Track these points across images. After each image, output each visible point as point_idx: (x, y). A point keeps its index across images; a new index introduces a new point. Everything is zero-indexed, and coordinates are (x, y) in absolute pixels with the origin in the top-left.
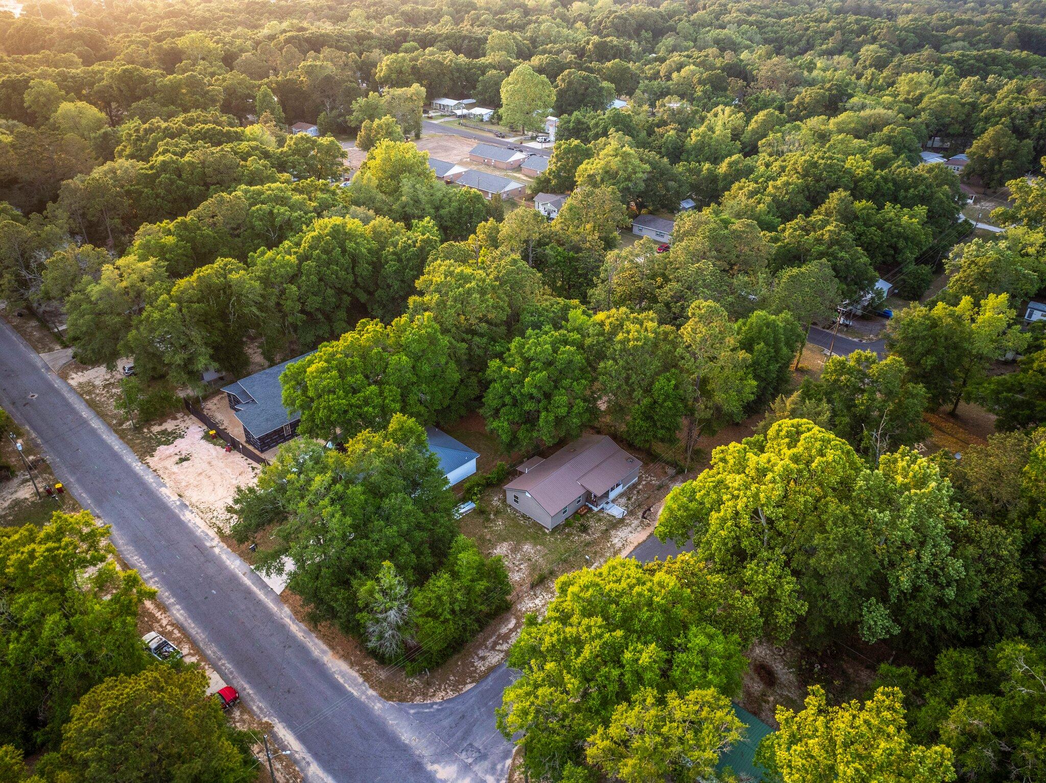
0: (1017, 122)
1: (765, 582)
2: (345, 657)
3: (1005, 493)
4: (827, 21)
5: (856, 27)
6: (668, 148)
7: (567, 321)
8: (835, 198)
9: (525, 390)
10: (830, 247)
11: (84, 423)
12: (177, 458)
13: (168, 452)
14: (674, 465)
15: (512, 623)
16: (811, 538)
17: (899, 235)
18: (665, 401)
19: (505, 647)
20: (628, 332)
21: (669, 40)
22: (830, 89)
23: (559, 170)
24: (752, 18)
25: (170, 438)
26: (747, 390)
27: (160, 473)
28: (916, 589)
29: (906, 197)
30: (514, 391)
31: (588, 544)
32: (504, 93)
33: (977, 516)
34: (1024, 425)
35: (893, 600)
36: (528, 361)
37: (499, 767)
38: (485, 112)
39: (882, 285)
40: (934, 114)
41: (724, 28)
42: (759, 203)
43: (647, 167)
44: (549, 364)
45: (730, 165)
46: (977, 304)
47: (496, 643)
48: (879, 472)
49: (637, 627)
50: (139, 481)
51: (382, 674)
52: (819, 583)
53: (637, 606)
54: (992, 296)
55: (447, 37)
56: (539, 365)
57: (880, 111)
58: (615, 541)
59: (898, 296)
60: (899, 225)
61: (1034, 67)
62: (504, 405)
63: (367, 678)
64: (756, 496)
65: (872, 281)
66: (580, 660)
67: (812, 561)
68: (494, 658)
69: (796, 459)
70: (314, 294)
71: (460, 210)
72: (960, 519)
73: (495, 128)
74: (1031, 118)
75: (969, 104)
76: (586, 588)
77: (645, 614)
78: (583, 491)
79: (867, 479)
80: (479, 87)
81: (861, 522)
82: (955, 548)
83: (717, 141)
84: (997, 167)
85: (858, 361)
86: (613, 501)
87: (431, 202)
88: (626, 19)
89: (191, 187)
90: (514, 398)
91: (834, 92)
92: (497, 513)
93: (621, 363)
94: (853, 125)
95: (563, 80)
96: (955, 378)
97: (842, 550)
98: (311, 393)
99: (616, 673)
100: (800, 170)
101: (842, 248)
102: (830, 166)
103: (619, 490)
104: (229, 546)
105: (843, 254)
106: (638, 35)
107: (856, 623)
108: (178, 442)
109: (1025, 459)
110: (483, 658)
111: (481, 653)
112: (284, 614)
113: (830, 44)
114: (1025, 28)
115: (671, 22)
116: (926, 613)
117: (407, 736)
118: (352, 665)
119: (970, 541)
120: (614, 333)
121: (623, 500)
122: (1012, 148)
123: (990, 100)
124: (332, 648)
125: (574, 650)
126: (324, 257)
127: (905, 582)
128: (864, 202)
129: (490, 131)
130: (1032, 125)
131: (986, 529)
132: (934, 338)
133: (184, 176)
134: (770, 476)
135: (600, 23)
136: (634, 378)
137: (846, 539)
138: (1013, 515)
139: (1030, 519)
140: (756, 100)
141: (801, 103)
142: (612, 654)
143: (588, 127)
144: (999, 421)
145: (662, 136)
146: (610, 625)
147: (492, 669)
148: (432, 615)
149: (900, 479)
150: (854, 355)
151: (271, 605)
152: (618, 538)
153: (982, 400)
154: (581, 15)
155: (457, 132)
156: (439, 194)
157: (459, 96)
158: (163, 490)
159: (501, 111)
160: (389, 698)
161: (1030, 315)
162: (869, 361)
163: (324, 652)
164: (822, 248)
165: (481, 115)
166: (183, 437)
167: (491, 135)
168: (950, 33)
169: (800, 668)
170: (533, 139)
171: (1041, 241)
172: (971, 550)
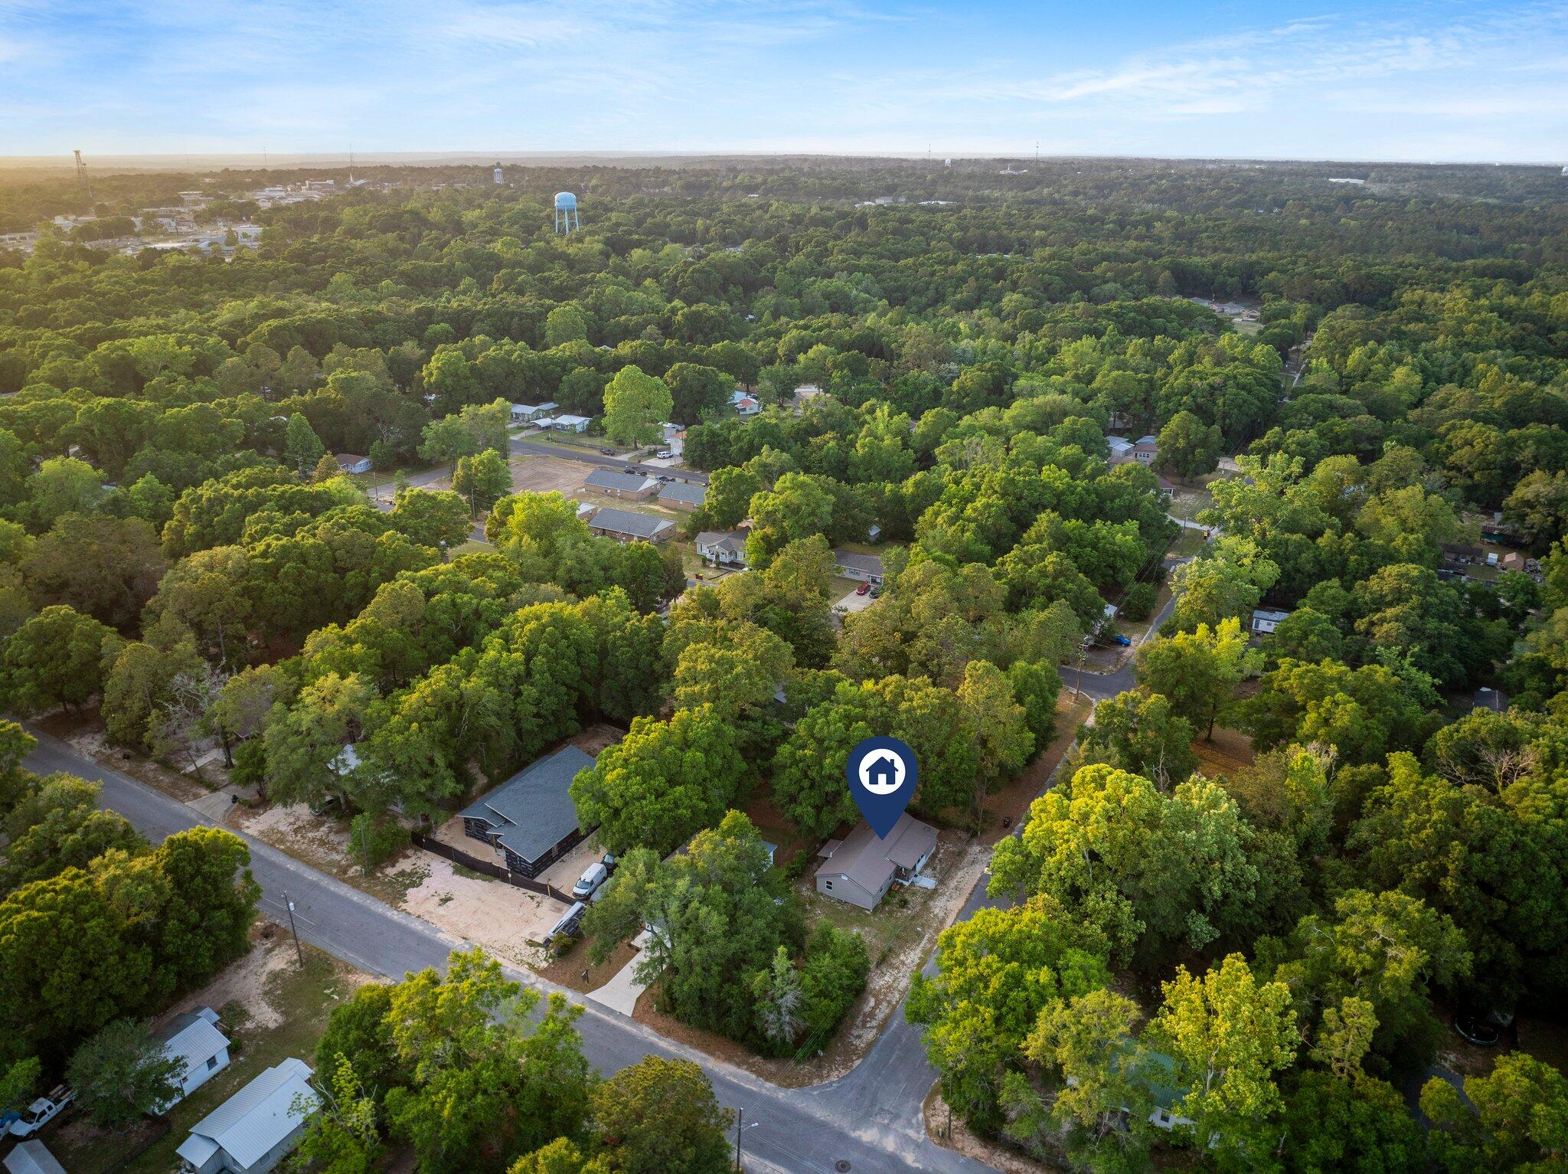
0: (1200, 400)
1: (1107, 909)
2: (729, 1059)
3: (1274, 805)
4: (954, 263)
5: (990, 270)
6: (830, 462)
7: (835, 694)
8: (1045, 519)
9: (826, 772)
10: (1055, 578)
11: (295, 877)
12: (437, 899)
13: (421, 895)
14: (967, 829)
15: (872, 1002)
16: (1137, 864)
17: (1115, 554)
18: (960, 764)
19: (874, 1023)
20: (911, 700)
21: (767, 299)
22: (990, 370)
23: (720, 504)
24: (864, 261)
25: (415, 879)
26: (1027, 743)
27: (427, 917)
28: (1226, 896)
29: (1112, 509)
30: (812, 773)
31: (913, 918)
32: (608, 400)
33: (1258, 828)
34: (1276, 742)
35: (1209, 909)
36: (820, 741)
37: (914, 1121)
38: (578, 421)
39: (1110, 610)
40: (1113, 395)
41: (830, 276)
42: (963, 531)
43: (831, 498)
44: (842, 742)
45: (917, 484)
46: (1212, 629)
47: (864, 1023)
48: (1177, 798)
49: (1026, 957)
50: (405, 930)
51: (772, 1067)
52: (1149, 905)
53: (1019, 942)
54: (1224, 621)
55: (490, 314)
56: (834, 744)
57: (1053, 397)
58: (937, 911)
59: (1126, 618)
60: (1114, 544)
61: (1199, 318)
62: (802, 789)
63: (759, 1074)
64: (1085, 835)
65: (1101, 609)
66: (990, 991)
67: (1142, 884)
68: (869, 1035)
69: (1108, 799)
70: (549, 695)
71: (633, 568)
72: (1249, 832)
73: (597, 441)
74: (1212, 395)
75: (1146, 380)
76: (972, 935)
77: (1029, 945)
78: (894, 867)
79: (1169, 807)
80: (564, 388)
81: (1175, 844)
82: (1248, 857)
83: (887, 451)
84: (1190, 457)
85: (1125, 702)
86: (921, 873)
87: (597, 562)
88: (709, 273)
89: (323, 576)
90: (813, 780)
91: (996, 373)
92: (811, 903)
93: (912, 732)
94: (1029, 418)
95: (674, 377)
96: (1206, 704)
97: (1165, 869)
98: (617, 803)
99: (1023, 994)
100: (997, 488)
101: (1067, 580)
102: (1030, 483)
103: (923, 861)
104: (551, 980)
105: (1070, 586)
106: (725, 291)
107: (1183, 934)
108: (426, 881)
109: (1286, 774)
110: (859, 1037)
111: (855, 1033)
112: (646, 1033)
113: (964, 293)
114: (1178, 263)
115: (764, 273)
116: (1237, 915)
117: (820, 1113)
118: (738, 1065)
119: (1258, 849)
120: (895, 703)
121: (929, 871)
122: (1201, 435)
123: (1166, 375)
124: (712, 1054)
125: (981, 985)
126: (553, 651)
127: (1217, 893)
128: (1073, 521)
129: (592, 447)
130: (1214, 402)
131: (1268, 837)
132: (1182, 667)
133: (311, 562)
134: (1093, 818)
135: (675, 278)
136: (926, 746)
137: (1166, 859)
138: (1285, 824)
139: (1299, 825)
140: (905, 383)
141: (962, 388)
142: (1016, 981)
143: (727, 440)
144: (1255, 742)
145: (820, 447)
146: (1005, 959)
147: (871, 1045)
148: (823, 994)
149: (1196, 802)
150: (1121, 696)
151: (628, 1028)
152: (938, 907)
153: (1235, 724)
154: (646, 268)
155: (547, 451)
156: (605, 552)
157: (535, 401)
158: (439, 935)
159: (604, 421)
160: (789, 1086)
161: (1257, 626)
162: (1136, 702)
163: (705, 1060)
164: (1048, 581)
165: (574, 425)
166: (429, 876)
167: (596, 453)
168: (1097, 271)
169: (1139, 993)
170: (652, 454)
171: (1254, 552)
172: (1261, 856)
